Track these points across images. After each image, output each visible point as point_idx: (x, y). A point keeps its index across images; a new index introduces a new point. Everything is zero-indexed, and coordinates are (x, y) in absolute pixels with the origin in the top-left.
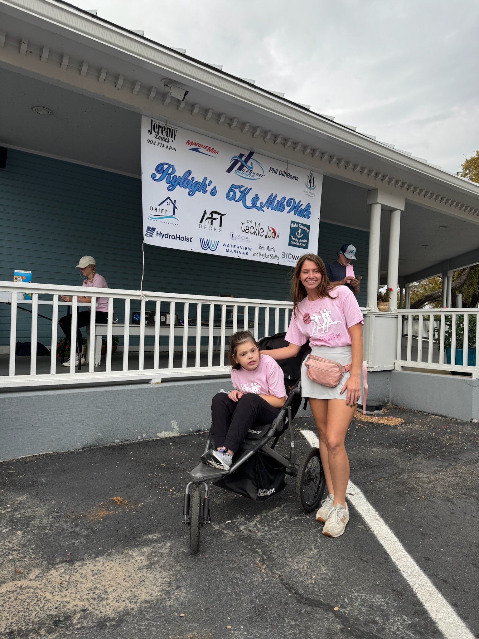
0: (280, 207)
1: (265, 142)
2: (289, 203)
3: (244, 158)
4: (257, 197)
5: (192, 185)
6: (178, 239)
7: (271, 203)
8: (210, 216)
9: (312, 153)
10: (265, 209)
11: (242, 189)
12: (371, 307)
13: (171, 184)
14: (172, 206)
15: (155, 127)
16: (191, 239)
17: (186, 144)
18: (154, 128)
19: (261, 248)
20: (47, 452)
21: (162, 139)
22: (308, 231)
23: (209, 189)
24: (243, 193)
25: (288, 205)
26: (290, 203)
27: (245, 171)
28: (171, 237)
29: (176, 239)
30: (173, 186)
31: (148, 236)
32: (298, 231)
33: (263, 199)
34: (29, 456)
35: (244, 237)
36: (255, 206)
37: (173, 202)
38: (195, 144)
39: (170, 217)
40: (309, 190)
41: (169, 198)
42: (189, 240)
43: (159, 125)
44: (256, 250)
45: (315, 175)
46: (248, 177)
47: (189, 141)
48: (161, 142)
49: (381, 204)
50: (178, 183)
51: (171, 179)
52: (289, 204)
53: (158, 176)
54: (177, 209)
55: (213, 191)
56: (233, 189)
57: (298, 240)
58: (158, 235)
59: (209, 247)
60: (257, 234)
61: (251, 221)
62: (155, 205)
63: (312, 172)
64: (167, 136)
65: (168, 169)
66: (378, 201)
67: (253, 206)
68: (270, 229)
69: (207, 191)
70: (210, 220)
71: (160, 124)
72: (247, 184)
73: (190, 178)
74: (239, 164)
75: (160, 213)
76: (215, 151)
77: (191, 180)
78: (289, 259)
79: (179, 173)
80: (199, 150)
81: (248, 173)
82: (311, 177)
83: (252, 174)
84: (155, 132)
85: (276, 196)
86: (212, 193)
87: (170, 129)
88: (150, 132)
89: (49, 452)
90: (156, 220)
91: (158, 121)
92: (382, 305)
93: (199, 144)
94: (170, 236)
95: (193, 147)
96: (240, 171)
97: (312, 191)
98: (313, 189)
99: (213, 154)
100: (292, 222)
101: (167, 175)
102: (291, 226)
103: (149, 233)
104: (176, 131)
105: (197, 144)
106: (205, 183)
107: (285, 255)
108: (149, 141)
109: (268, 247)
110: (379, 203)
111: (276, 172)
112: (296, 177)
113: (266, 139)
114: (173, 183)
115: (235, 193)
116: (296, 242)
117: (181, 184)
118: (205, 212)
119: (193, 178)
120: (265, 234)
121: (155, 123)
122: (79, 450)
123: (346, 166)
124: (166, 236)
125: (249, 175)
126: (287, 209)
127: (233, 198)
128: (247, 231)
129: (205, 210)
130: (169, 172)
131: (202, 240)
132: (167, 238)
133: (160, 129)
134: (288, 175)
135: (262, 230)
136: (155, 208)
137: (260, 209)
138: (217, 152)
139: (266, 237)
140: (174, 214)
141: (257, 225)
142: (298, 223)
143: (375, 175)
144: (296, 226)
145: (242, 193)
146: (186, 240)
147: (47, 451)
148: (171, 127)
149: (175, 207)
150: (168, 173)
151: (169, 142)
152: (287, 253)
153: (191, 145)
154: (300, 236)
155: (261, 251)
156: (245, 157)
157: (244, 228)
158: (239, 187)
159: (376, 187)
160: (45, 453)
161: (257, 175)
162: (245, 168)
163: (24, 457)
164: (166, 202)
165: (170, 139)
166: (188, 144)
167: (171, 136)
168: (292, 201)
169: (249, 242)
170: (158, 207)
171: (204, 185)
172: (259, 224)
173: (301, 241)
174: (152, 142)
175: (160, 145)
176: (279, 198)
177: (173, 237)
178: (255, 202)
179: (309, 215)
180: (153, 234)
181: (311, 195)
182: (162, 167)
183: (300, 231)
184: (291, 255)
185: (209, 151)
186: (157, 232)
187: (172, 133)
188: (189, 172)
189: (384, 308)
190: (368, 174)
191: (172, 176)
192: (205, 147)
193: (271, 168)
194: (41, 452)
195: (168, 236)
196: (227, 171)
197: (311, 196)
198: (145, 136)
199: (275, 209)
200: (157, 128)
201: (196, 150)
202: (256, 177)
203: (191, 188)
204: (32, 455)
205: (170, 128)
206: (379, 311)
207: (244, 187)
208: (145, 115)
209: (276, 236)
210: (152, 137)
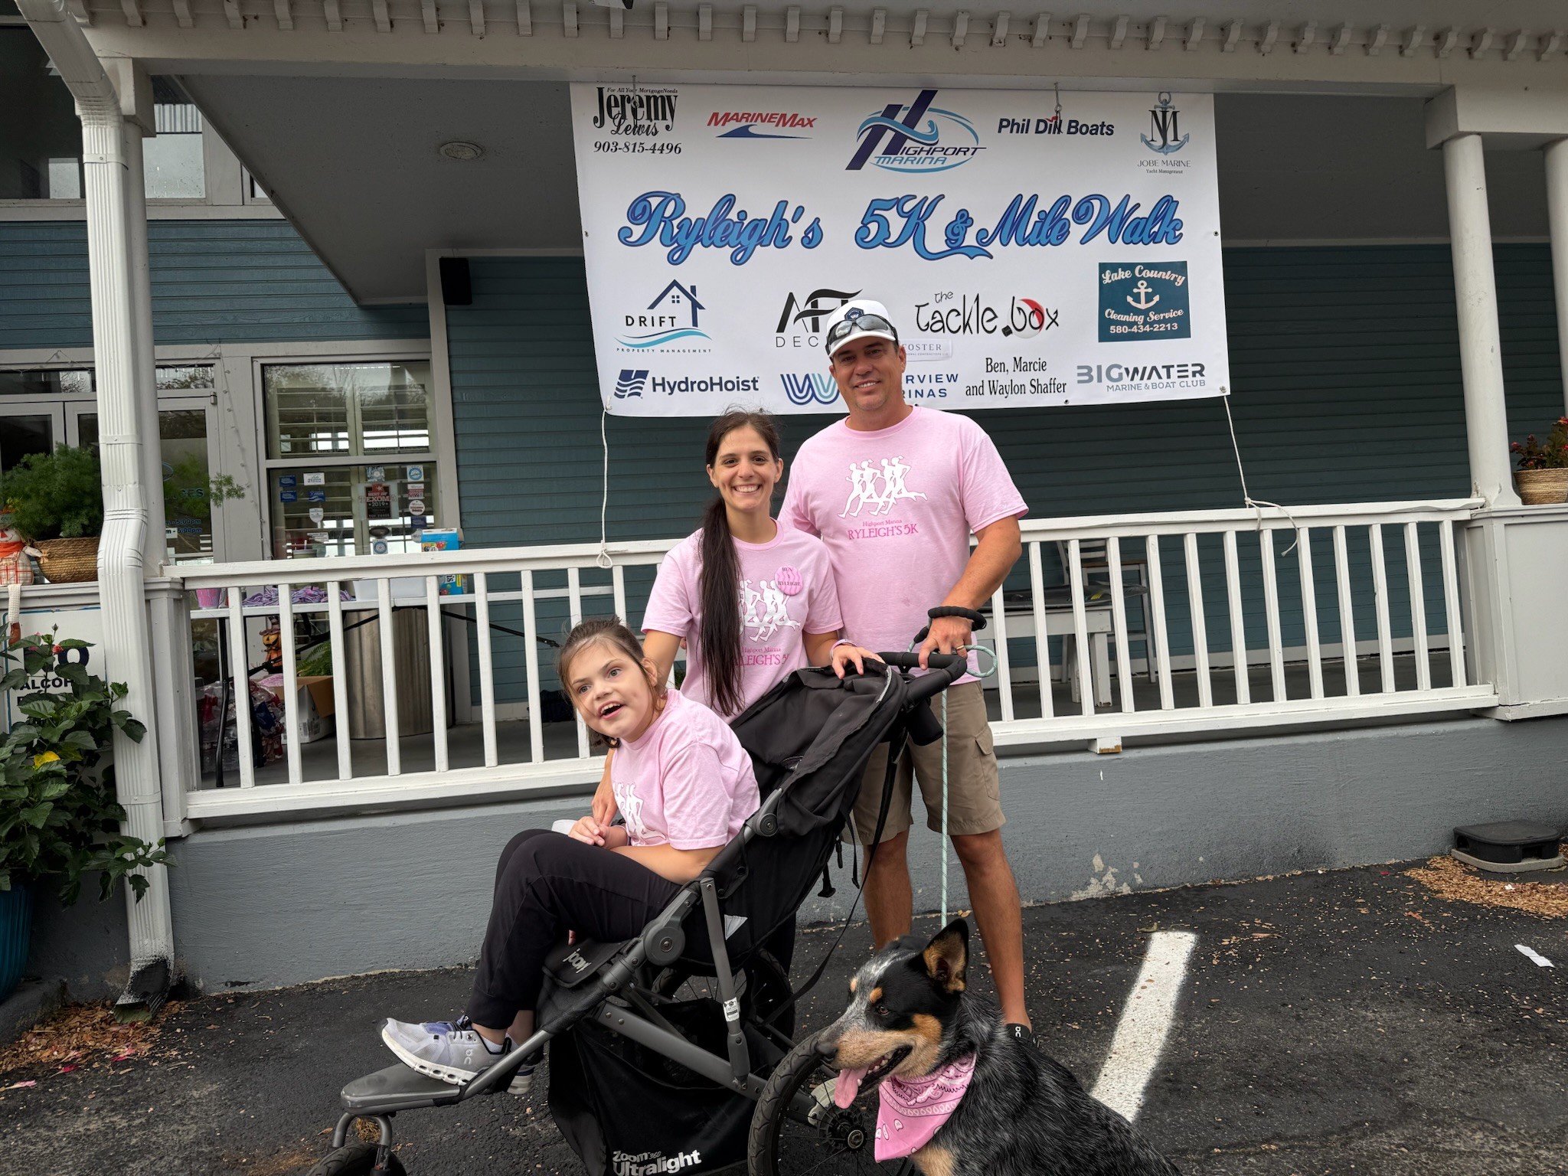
0: (1052, 229)
1: (957, 49)
2: (1082, 211)
3: (901, 117)
4: (964, 218)
5: (740, 234)
6: (716, 388)
7: (1015, 226)
8: (809, 307)
9: (1144, 35)
10: (995, 247)
11: (907, 207)
12: (1487, 493)
13: (676, 245)
14: (686, 303)
15: (613, 104)
16: (754, 381)
17: (709, 124)
18: (606, 106)
19: (991, 366)
20: (387, 971)
21: (637, 129)
22: (1180, 281)
23: (796, 231)
24: (914, 220)
25: (1079, 218)
26: (1089, 211)
27: (911, 151)
28: (695, 386)
29: (712, 390)
30: (683, 249)
31: (627, 394)
32: (1135, 290)
33: (987, 218)
34: (343, 977)
35: (927, 347)
36: (959, 247)
37: (689, 292)
38: (737, 118)
39: (684, 333)
40: (1160, 157)
41: (675, 283)
42: (749, 385)
43: (623, 97)
44: (976, 374)
45: (1177, 102)
46: (926, 166)
47: (715, 115)
48: (632, 139)
49: (1479, 134)
50: (698, 237)
51: (676, 230)
52: (1086, 214)
53: (638, 231)
54: (701, 308)
55: (810, 235)
56: (876, 212)
57: (1140, 319)
58: (659, 388)
59: (814, 395)
60: (974, 329)
61: (950, 295)
62: (639, 310)
63: (1165, 96)
64: (649, 118)
65: (663, 206)
66: (1463, 127)
67: (952, 249)
68: (1018, 304)
69: (790, 238)
70: (808, 320)
71: (625, 94)
72: (922, 187)
73: (733, 216)
74: (888, 137)
75: (657, 329)
76: (803, 120)
77: (736, 219)
78: (1111, 384)
79: (698, 208)
80: (751, 130)
81: (923, 154)
82: (1164, 113)
83: (936, 155)
84: (614, 119)
85: (1034, 198)
86: (806, 241)
87: (655, 97)
88: (599, 121)
89: (392, 970)
90: (645, 349)
91: (616, 87)
92: (1535, 482)
93: (749, 115)
94: (693, 383)
95: (733, 126)
96: (893, 157)
97: (1172, 156)
98: (1179, 147)
99: (798, 131)
100: (1103, 267)
101: (663, 224)
102: (1101, 280)
103: (628, 388)
104: (673, 98)
105: (742, 117)
106: (782, 219)
107: (1087, 374)
108: (600, 146)
109: (1017, 362)
110: (1470, 133)
111: (1023, 128)
112: (1103, 125)
113: (956, 42)
114: (682, 241)
115: (884, 225)
116: (1135, 323)
117: (705, 237)
118: (791, 299)
119: (742, 214)
120: (1002, 321)
121: (610, 93)
122: (467, 966)
123: (1293, 45)
124: (683, 386)
125: (929, 160)
126: (1078, 231)
127: (882, 240)
128: (938, 326)
129: (791, 295)
130: (667, 214)
131: (788, 381)
132: (687, 390)
133: (628, 107)
134: (1075, 128)
135: (989, 315)
136: (640, 318)
137: (980, 250)
138: (810, 122)
139: (1007, 331)
140: (695, 323)
141: (971, 304)
142: (1130, 267)
143: (1433, 43)
144: (1122, 275)
145: (909, 217)
146: (741, 387)
147: (386, 967)
148: (659, 92)
149: (696, 306)
150: (663, 216)
151: (656, 132)
152: (1099, 368)
153: (723, 124)
154: (1147, 302)
155: (993, 376)
156: (907, 112)
157: (926, 317)
158: (898, 203)
159: (1446, 82)
160: (380, 971)
161: (956, 151)
162: (908, 144)
163: (329, 979)
164: (668, 297)
165: (661, 125)
166: (716, 124)
167: (660, 117)
168: (1096, 203)
169: (947, 356)
170: (648, 314)
171: (779, 225)
172: (977, 299)
173: (1153, 316)
174: (607, 145)
175: (631, 147)
176: (1044, 204)
177: (703, 386)
178: (958, 234)
179: (1175, 229)
180: (641, 388)
181: (1170, 168)
182: (645, 207)
183: (1142, 289)
184: (1119, 367)
185: (784, 125)
186: (654, 378)
187: (662, 106)
188: (729, 200)
189: (1548, 490)
190: (1401, 47)
191: (676, 223)
192: (769, 118)
193: (1002, 120)
194: (372, 969)
195: (687, 385)
196: (851, 167)
197: (1170, 172)
198: (586, 134)
199: (1033, 240)
200: (617, 105)
201: (743, 133)
202: (952, 160)
203: (740, 243)
204: (349, 976)
205: (655, 94)
206: (1525, 502)
207: (915, 197)
208: (577, 82)
209: (1047, 321)
210: (606, 134)
